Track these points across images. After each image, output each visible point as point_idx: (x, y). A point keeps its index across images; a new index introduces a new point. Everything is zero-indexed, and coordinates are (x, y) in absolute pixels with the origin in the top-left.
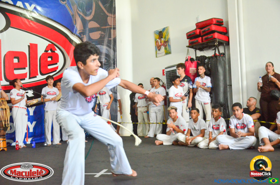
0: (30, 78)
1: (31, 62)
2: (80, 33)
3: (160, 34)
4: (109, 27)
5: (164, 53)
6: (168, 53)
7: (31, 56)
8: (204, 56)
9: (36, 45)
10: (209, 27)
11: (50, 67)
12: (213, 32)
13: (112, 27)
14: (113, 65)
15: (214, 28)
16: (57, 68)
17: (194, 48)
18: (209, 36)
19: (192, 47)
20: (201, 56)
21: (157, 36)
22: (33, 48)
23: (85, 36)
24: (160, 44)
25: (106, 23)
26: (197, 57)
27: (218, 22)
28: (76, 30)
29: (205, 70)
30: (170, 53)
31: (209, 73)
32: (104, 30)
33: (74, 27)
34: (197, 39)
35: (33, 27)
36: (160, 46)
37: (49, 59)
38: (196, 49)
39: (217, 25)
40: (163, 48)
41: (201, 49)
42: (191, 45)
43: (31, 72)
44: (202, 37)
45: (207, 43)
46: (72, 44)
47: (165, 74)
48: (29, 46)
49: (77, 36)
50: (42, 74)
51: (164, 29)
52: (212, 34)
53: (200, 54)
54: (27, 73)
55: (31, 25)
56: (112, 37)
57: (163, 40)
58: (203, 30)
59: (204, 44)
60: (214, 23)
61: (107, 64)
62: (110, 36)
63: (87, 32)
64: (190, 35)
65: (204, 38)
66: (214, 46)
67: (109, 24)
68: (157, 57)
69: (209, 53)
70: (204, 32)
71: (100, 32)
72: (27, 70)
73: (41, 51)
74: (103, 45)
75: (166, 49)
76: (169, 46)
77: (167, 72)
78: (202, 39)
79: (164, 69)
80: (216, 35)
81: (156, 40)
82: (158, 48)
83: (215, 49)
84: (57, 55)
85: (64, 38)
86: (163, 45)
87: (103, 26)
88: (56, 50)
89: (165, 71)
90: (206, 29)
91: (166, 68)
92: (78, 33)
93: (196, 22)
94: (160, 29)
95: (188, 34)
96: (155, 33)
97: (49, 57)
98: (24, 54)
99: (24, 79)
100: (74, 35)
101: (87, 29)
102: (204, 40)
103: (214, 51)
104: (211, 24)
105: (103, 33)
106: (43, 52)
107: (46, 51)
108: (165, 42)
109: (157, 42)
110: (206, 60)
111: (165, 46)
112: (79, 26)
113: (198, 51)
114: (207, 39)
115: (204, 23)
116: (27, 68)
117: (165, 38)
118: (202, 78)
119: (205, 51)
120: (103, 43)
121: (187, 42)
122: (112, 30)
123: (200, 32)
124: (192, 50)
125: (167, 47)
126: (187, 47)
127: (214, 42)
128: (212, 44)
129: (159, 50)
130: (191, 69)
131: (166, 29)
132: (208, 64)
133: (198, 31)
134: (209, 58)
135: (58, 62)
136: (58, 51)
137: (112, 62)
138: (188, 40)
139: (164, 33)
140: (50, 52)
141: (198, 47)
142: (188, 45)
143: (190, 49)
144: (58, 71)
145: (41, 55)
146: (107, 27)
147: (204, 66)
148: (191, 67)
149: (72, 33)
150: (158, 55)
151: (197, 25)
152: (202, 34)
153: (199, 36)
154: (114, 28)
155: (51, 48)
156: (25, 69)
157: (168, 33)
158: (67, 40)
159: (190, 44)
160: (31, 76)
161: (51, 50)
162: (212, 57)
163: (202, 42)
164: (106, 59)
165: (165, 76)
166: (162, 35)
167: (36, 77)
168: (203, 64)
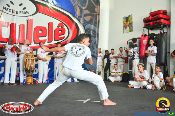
0: (48, 42)
1: (49, 33)
2: (78, 17)
3: (127, 19)
4: (96, 13)
5: (129, 31)
6: (131, 30)
7: (49, 29)
8: (153, 34)
9: (52, 23)
10: (158, 15)
11: (60, 37)
12: (161, 18)
13: (98, 13)
14: (97, 37)
15: (161, 16)
16: (64, 37)
17: (147, 28)
18: (158, 21)
19: (146, 28)
20: (152, 34)
21: (125, 20)
22: (50, 25)
23: (81, 18)
24: (126, 25)
25: (94, 11)
26: (149, 34)
27: (164, 12)
28: (76, 15)
29: (154, 43)
30: (132, 31)
31: (156, 44)
32: (93, 16)
33: (75, 13)
34: (150, 23)
35: (51, 13)
36: (127, 26)
37: (60, 32)
38: (149, 29)
39: (164, 14)
40: (128, 28)
41: (152, 29)
42: (146, 27)
43: (49, 39)
44: (153, 21)
45: (156, 25)
46: (74, 23)
47: (128, 43)
48: (48, 24)
49: (77, 18)
50: (55, 40)
51: (129, 16)
52: (160, 20)
53: (151, 32)
54: (46, 40)
55: (50, 11)
56: (98, 20)
57: (128, 22)
58: (154, 17)
59: (154, 26)
60: (161, 13)
61: (94, 36)
62: (96, 19)
63: (83, 16)
64: (145, 20)
65: (154, 22)
66: (161, 27)
67: (96, 11)
68: (124, 33)
69: (157, 32)
70: (154, 18)
71: (90, 17)
72: (46, 38)
73: (55, 27)
74: (92, 24)
75: (130, 28)
76: (132, 26)
77: (129, 42)
78: (153, 23)
79: (128, 40)
80: (162, 21)
81: (124, 22)
82: (125, 27)
83: (161, 30)
84: (64, 29)
85: (69, 19)
86: (128, 26)
87: (92, 13)
88: (64, 26)
89: (128, 42)
90: (156, 17)
91: (129, 40)
92: (77, 16)
93: (150, 12)
94: (127, 16)
95: (145, 19)
96: (124, 18)
97: (60, 31)
98: (45, 28)
99: (45, 43)
100: (75, 18)
101: (83, 14)
102: (154, 23)
103: (160, 30)
104: (160, 13)
105: (92, 17)
106: (57, 27)
107: (58, 27)
108: (130, 24)
109: (124, 24)
110: (155, 36)
111: (130, 27)
112: (78, 13)
113: (150, 30)
114: (156, 23)
115: (155, 13)
116: (47, 37)
117: (130, 21)
118: (151, 47)
119: (154, 31)
120: (92, 23)
121: (143, 24)
122: (98, 16)
123: (152, 18)
124: (146, 30)
125: (131, 27)
126: (143, 27)
127: (161, 25)
128: (159, 26)
129: (126, 29)
130: (144, 41)
131: (131, 16)
132: (156, 38)
133: (151, 18)
134: (157, 35)
135: (65, 33)
136: (65, 27)
137: (97, 35)
138: (144, 23)
139: (129, 19)
140: (60, 27)
141: (150, 28)
142: (144, 26)
143: (144, 28)
144: (64, 39)
145: (55, 29)
146: (95, 14)
147: (153, 40)
148: (144, 40)
149: (74, 16)
150: (125, 32)
151: (150, 14)
152: (153, 20)
153: (151, 21)
154: (99, 15)
155: (61, 25)
156: (45, 37)
157: (131, 18)
158: (71, 21)
159: (145, 25)
160: (49, 41)
161: (61, 26)
162: (159, 34)
163: (153, 24)
164: (93, 33)
165: (128, 45)
166: (128, 19)
167: (52, 42)
168: (153, 39)
